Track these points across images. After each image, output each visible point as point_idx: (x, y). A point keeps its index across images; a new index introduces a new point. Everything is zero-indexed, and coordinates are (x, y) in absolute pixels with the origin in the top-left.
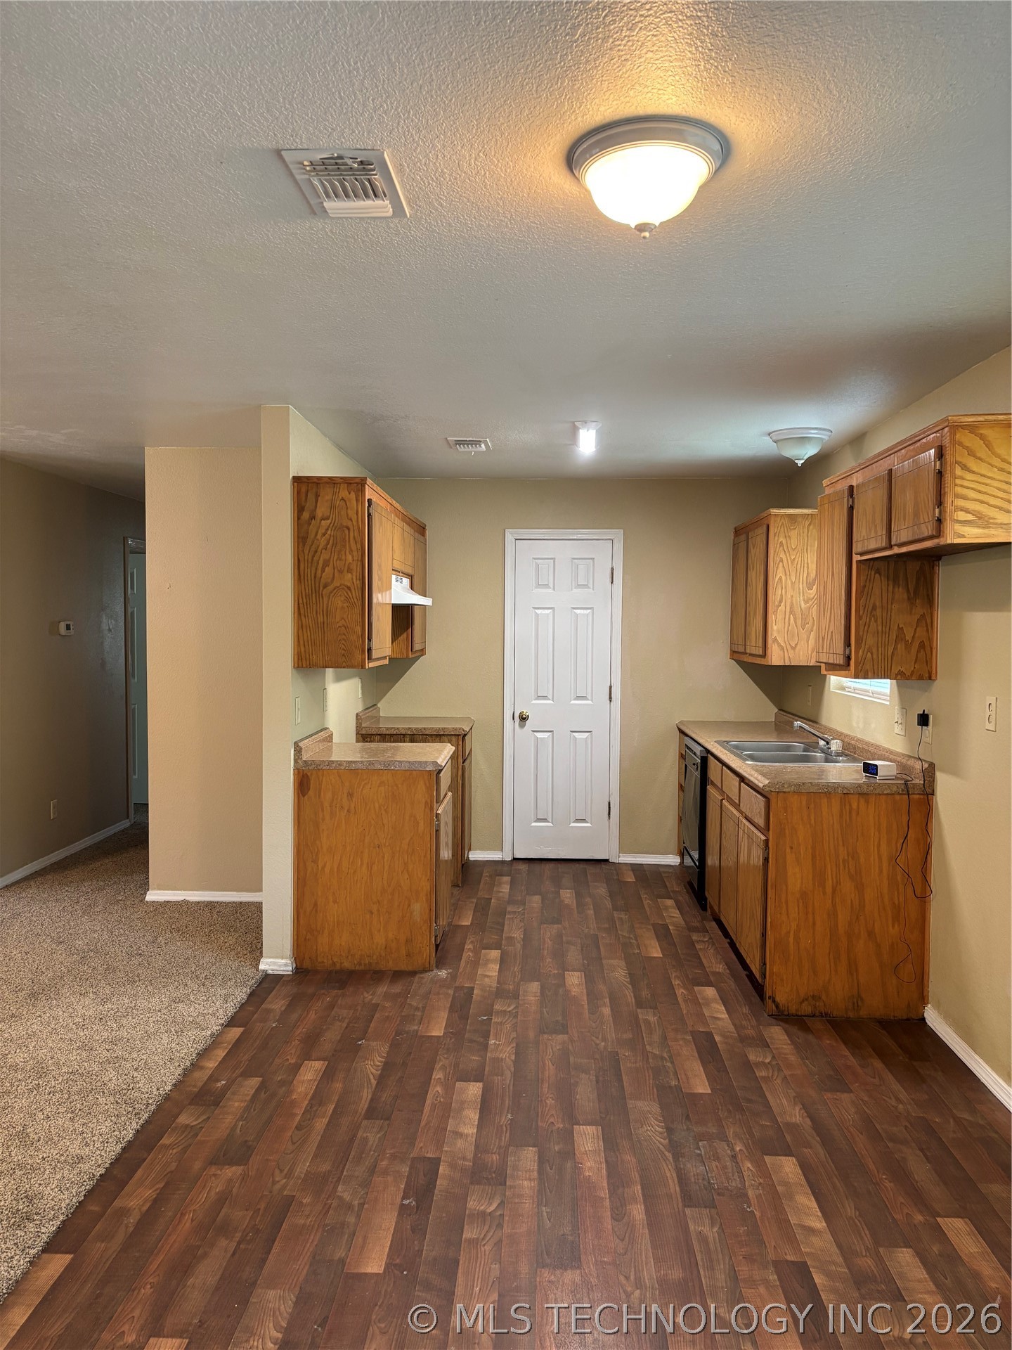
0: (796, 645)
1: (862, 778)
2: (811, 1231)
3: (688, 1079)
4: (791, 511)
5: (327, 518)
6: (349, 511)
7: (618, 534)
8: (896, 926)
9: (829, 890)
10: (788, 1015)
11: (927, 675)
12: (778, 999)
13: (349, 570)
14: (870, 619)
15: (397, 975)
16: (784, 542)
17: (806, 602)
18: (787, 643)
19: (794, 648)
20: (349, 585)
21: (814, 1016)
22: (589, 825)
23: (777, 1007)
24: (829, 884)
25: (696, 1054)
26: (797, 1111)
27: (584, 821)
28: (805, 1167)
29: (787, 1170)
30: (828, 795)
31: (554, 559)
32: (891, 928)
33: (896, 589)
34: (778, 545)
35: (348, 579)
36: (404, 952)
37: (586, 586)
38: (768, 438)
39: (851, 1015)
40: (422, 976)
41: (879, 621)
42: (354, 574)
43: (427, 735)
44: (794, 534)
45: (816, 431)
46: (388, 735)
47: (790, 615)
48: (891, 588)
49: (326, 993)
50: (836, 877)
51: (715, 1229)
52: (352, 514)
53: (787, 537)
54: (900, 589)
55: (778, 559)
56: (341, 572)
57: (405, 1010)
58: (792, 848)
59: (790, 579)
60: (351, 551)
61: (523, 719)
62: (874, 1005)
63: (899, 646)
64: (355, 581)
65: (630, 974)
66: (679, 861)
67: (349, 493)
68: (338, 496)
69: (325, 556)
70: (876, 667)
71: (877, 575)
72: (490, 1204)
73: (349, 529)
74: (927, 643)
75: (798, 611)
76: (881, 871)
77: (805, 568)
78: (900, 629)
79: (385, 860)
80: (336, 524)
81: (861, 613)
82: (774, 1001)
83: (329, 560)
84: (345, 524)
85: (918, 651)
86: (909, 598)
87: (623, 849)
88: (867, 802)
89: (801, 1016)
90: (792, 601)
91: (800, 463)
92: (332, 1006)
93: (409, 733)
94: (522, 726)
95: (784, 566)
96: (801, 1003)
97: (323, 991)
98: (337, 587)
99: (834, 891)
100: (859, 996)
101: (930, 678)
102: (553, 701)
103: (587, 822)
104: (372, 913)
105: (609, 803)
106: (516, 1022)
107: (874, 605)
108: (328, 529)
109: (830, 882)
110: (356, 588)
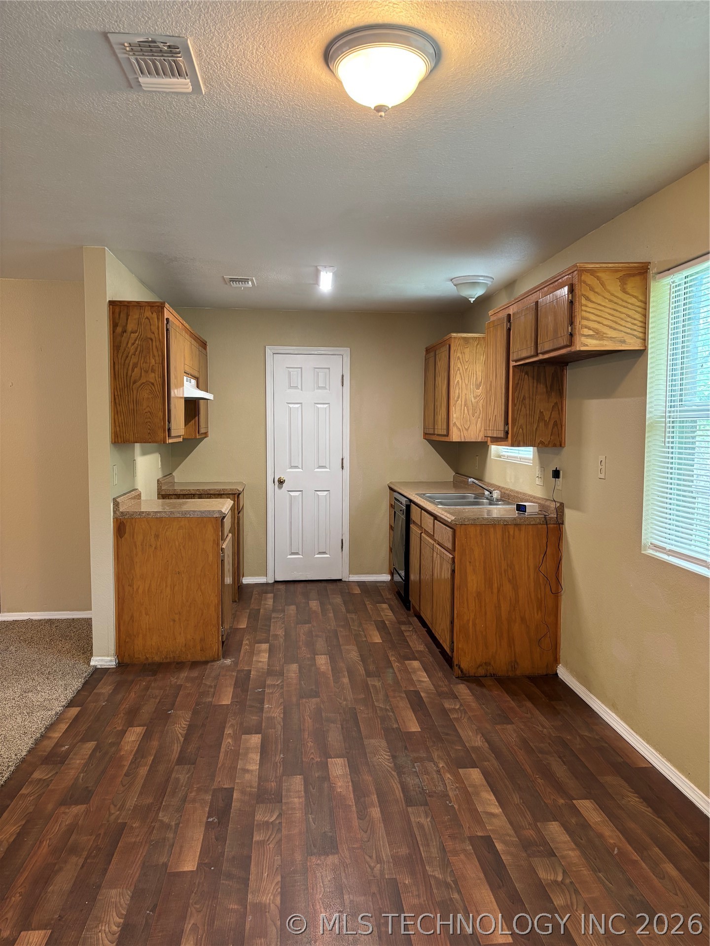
0: (469, 427)
1: (516, 514)
2: (493, 815)
3: (404, 722)
4: (465, 335)
5: (136, 332)
6: (152, 327)
7: (346, 352)
8: (539, 613)
9: (495, 591)
10: (469, 677)
11: (559, 444)
12: (462, 666)
13: (153, 371)
14: (522, 406)
15: (194, 664)
16: (461, 357)
17: (475, 398)
18: (463, 426)
19: (467, 430)
20: (152, 381)
21: (486, 676)
22: (328, 556)
23: (462, 671)
24: (495, 586)
25: (409, 706)
26: (479, 738)
27: (324, 553)
28: (486, 774)
29: (474, 777)
30: (494, 525)
31: (301, 368)
32: (536, 614)
33: (539, 386)
34: (457, 359)
35: (152, 377)
36: (199, 648)
37: (324, 388)
38: (451, 282)
39: (510, 674)
40: (212, 663)
41: (528, 407)
42: (157, 373)
43: (211, 494)
44: (467, 351)
45: (482, 278)
46: (182, 495)
47: (464, 407)
48: (535, 385)
49: (143, 679)
50: (500, 582)
51: (428, 820)
52: (154, 328)
53: (463, 353)
54: (541, 385)
55: (457, 368)
56: (146, 372)
57: (201, 688)
58: (470, 562)
59: (465, 382)
60: (154, 356)
61: (281, 482)
62: (525, 667)
63: (541, 424)
64: (157, 378)
65: (360, 655)
66: (390, 578)
67: (152, 314)
68: (144, 316)
69: (134, 360)
70: (525, 439)
71: (526, 376)
72: (272, 816)
73: (152, 340)
74: (559, 422)
75: (470, 404)
76: (529, 577)
77: (475, 375)
78: (541, 413)
79: (184, 582)
80: (142, 337)
81: (516, 402)
82: (459, 668)
83: (137, 363)
84: (149, 336)
85: (553, 428)
86: (547, 392)
87: (351, 572)
88: (520, 530)
89: (478, 677)
90: (466, 397)
91: (472, 300)
92: (147, 688)
93: (198, 493)
94: (280, 488)
95: (460, 373)
96: (478, 668)
97: (139, 679)
98: (144, 383)
99: (499, 591)
100: (516, 661)
101: (561, 445)
102: (302, 469)
103: (327, 554)
104: (174, 621)
105: (342, 540)
106: (283, 692)
107: (524, 396)
108: (136, 340)
109: (496, 585)
110: (158, 384)
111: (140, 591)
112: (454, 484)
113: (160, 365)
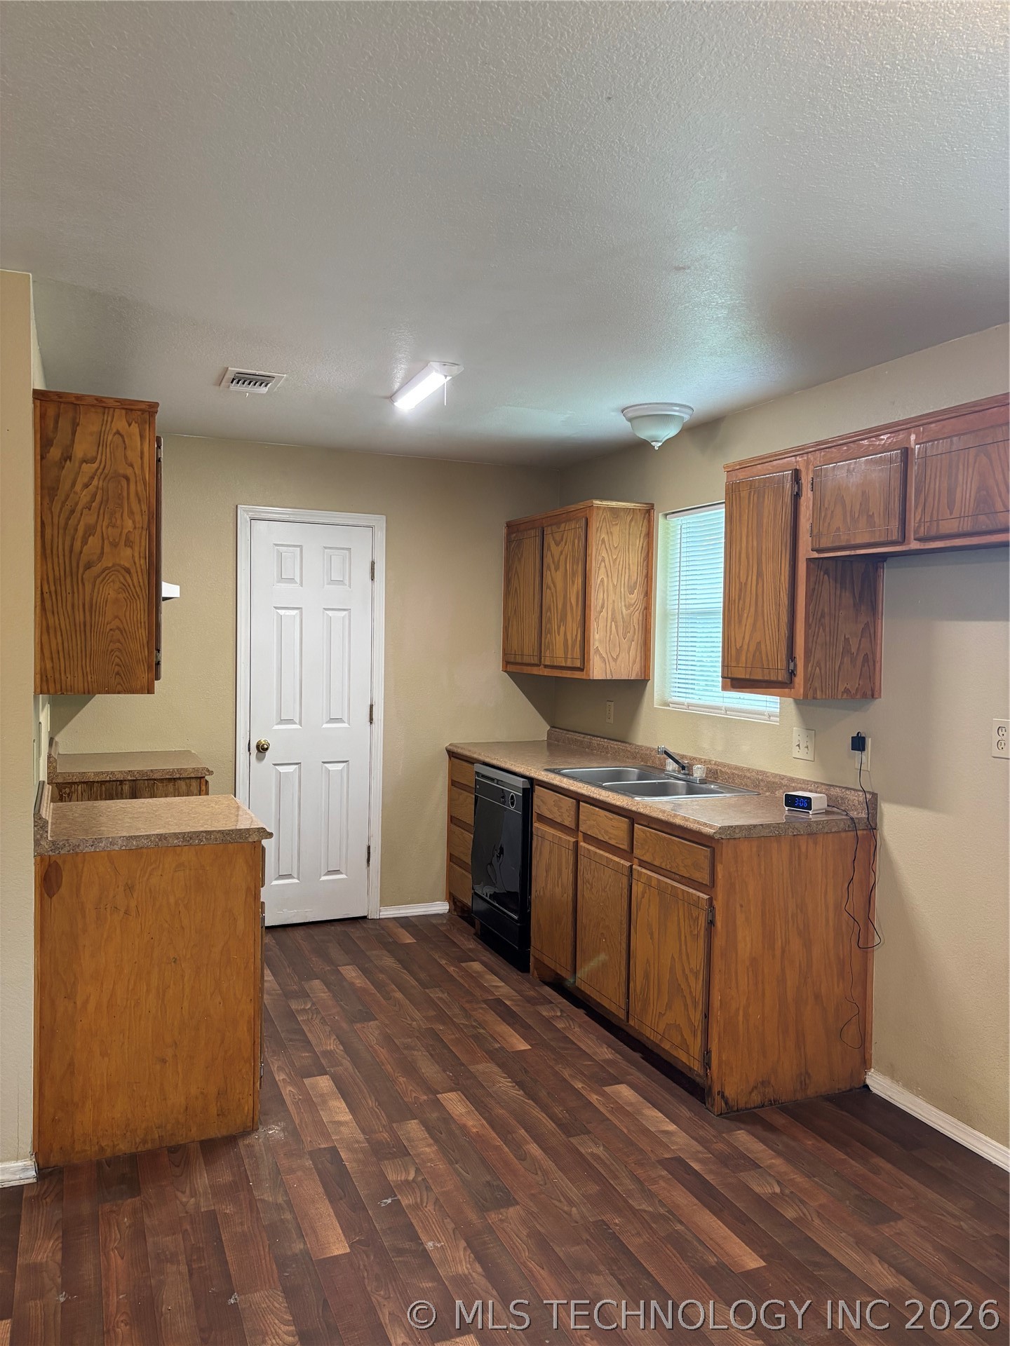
0: (618, 657)
4: (614, 504)
5: (93, 460)
6: (129, 453)
7: (379, 522)
8: (841, 983)
9: (778, 953)
10: (738, 1110)
11: (870, 693)
12: (727, 1094)
13: (129, 543)
14: (819, 628)
15: (213, 1148)
16: (606, 539)
17: (628, 607)
18: (609, 654)
19: (615, 660)
20: (127, 565)
21: (763, 1106)
22: (343, 876)
23: (726, 1103)
24: (779, 944)
26: (880, 1267)
27: (337, 872)
30: (778, 838)
31: (300, 547)
32: (836, 986)
33: (843, 594)
34: (600, 542)
35: (126, 556)
37: (341, 582)
38: (622, 415)
39: (799, 1097)
41: (827, 629)
42: (137, 549)
43: (155, 780)
44: (616, 530)
45: (678, 408)
46: (98, 782)
47: (611, 622)
48: (838, 592)
49: (114, 1208)
50: (786, 936)
52: (133, 456)
53: (610, 533)
54: (847, 594)
55: (600, 558)
56: (115, 545)
57: (262, 1215)
58: (741, 906)
59: (612, 581)
60: (131, 513)
61: (262, 749)
62: (821, 1082)
63: (845, 659)
64: (137, 559)
65: (516, 1083)
66: (448, 908)
67: (130, 425)
68: (110, 428)
69: (89, 518)
70: (824, 685)
71: (826, 576)
73: (128, 479)
74: (870, 656)
75: (619, 618)
76: (827, 920)
77: (627, 570)
78: (847, 640)
79: (186, 979)
80: (106, 471)
81: (811, 620)
82: (723, 1097)
83: (95, 527)
84: (121, 471)
85: (863, 665)
86: (854, 604)
87: (384, 902)
88: (815, 843)
89: (750, 1109)
90: (614, 606)
91: (657, 445)
94: (260, 759)
95: (605, 566)
96: (750, 1093)
98: (107, 568)
99: (783, 952)
100: (807, 1073)
101: (873, 696)
102: (300, 725)
103: (342, 873)
104: (164, 1061)
105: (369, 847)
106: (437, 1199)
107: (823, 610)
108: (92, 478)
109: (780, 941)
110: (139, 570)
111: (91, 1007)
112: (549, 745)
113: (144, 533)
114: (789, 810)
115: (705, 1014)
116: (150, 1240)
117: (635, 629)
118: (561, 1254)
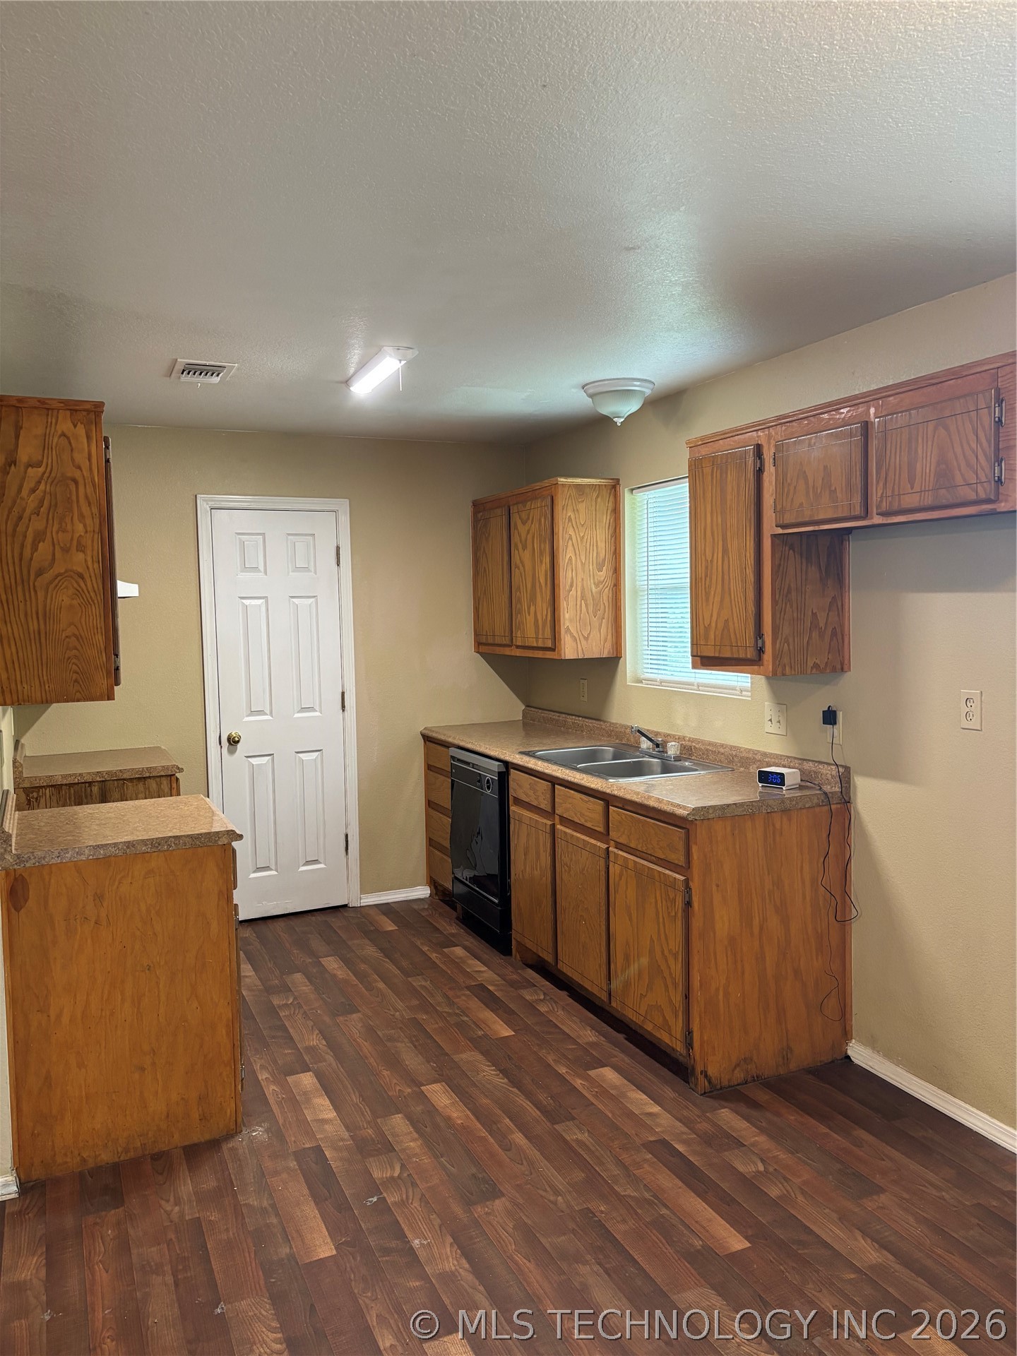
0: (589, 634)
1: (762, 791)
3: (704, 1228)
4: (579, 481)
5: (38, 465)
6: (75, 454)
7: (343, 505)
8: (820, 958)
9: (756, 930)
10: (721, 1088)
11: (840, 666)
12: (710, 1073)
13: (80, 548)
14: (786, 604)
15: (195, 1153)
16: (573, 517)
17: (597, 585)
18: (580, 633)
19: (586, 639)
20: (79, 570)
21: (746, 1083)
22: (322, 866)
23: (710, 1082)
25: (674, 1177)
26: (863, 1242)
27: (316, 862)
30: (752, 816)
31: (263, 534)
32: (815, 961)
33: (809, 568)
34: (567, 520)
35: (78, 561)
36: (196, 1115)
37: (306, 569)
38: (582, 392)
39: (782, 1071)
40: (230, 1145)
41: (795, 605)
43: (124, 779)
44: (582, 507)
45: (638, 383)
46: (65, 785)
47: (581, 601)
48: (804, 567)
49: (98, 1220)
50: (763, 914)
52: (80, 457)
53: (576, 511)
54: (813, 568)
55: (567, 537)
56: (66, 550)
57: (247, 1220)
58: (718, 886)
59: (580, 559)
60: (82, 517)
61: (233, 742)
62: (803, 1055)
63: (814, 633)
64: (89, 563)
65: (501, 1071)
66: (429, 892)
67: (75, 426)
68: (55, 430)
69: (38, 524)
70: (792, 661)
71: (791, 551)
73: (76, 482)
74: (839, 629)
75: (589, 596)
76: (804, 898)
77: (595, 547)
78: (814, 614)
79: (161, 986)
80: (53, 475)
81: (777, 597)
82: (706, 1076)
83: (44, 532)
84: (69, 474)
85: (832, 639)
86: (821, 579)
87: (364, 890)
88: (790, 820)
89: (733, 1086)
90: (583, 584)
91: (619, 421)
92: (124, 1246)
93: (98, 779)
94: (232, 751)
95: (573, 545)
96: (733, 1071)
97: (91, 1220)
98: (60, 574)
99: (761, 928)
100: (789, 1048)
101: (842, 669)
102: (271, 714)
103: (320, 863)
105: (347, 836)
106: (423, 1195)
107: (789, 586)
108: (39, 483)
109: (757, 919)
110: (92, 574)
111: (65, 1019)
112: (525, 724)
113: (96, 536)
114: (763, 786)
115: (686, 995)
116: (134, 1251)
117: (605, 606)
118: (547, 1246)
